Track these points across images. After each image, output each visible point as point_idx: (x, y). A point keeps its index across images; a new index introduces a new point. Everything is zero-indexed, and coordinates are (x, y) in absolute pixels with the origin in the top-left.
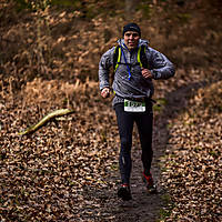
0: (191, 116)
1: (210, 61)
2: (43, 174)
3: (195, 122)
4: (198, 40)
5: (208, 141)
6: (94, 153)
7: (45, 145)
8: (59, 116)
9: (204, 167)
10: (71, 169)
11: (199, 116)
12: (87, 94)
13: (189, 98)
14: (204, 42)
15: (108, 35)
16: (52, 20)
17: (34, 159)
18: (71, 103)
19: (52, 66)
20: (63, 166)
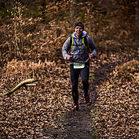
0: (110, 84)
1: (123, 49)
2: (17, 119)
3: (113, 87)
4: (115, 36)
5: (121, 99)
6: (50, 106)
7: (19, 101)
8: (28, 83)
9: (119, 115)
10: (35, 116)
11: (116, 83)
12: (45, 69)
13: (109, 72)
14: (119, 37)
15: (59, 32)
16: (24, 23)
17: (12, 110)
18: (35, 75)
19: (24, 52)
20: (31, 114)
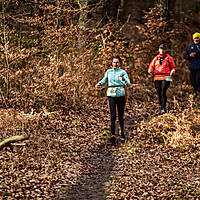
0: (133, 146)
3: (137, 151)
5: (148, 169)
6: (45, 176)
8: (14, 142)
10: (23, 191)
11: (141, 146)
13: (132, 129)
15: (62, 70)
18: (25, 130)
19: (9, 96)
20: (17, 187)
